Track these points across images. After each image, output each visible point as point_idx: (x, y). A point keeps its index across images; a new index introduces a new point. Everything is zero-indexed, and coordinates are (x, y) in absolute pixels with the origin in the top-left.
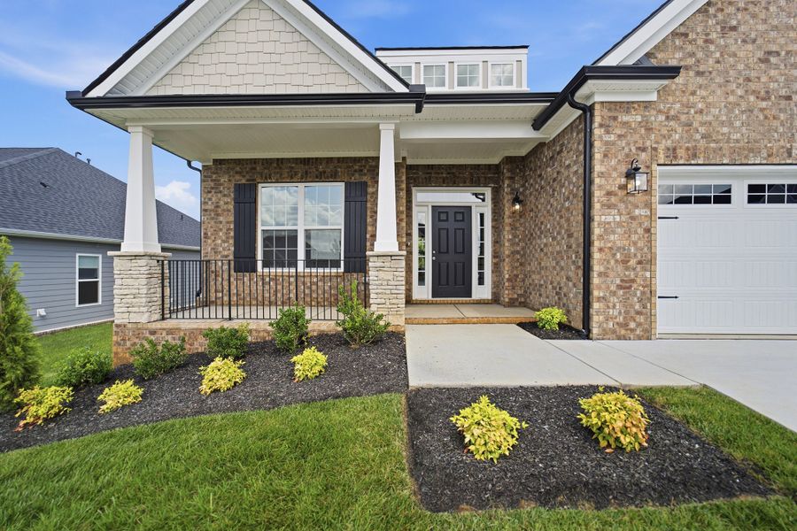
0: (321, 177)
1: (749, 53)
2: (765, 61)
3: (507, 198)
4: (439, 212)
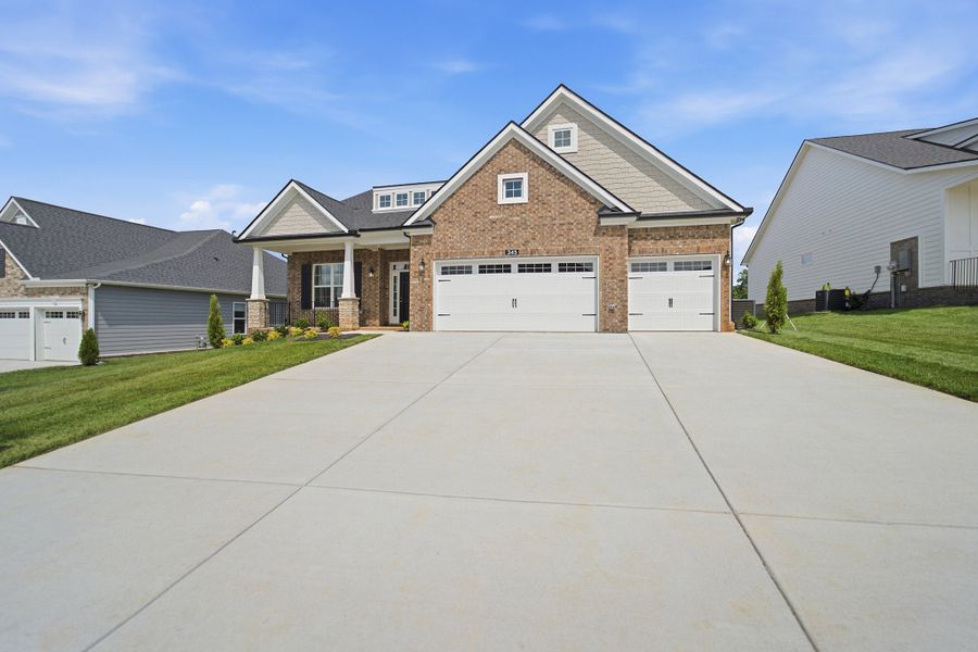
1: (469, 213)
2: (475, 216)
4: (404, 276)
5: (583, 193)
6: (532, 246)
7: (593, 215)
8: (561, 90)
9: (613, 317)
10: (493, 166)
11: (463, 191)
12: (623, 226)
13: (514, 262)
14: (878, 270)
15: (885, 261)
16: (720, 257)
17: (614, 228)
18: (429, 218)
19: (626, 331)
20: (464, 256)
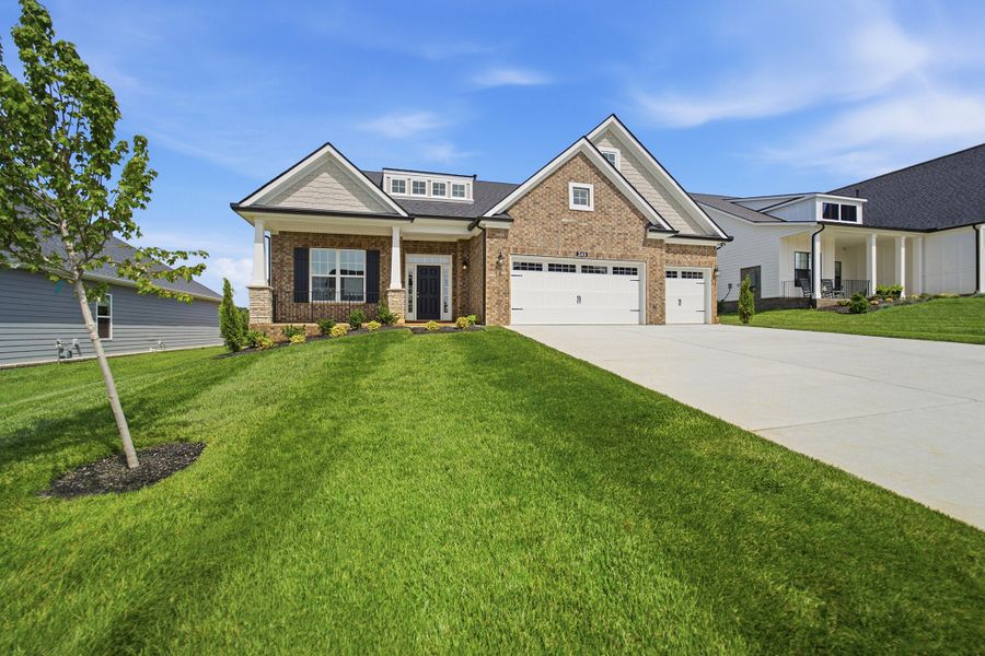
0: (351, 246)
1: (544, 214)
2: (549, 217)
3: (459, 262)
4: (421, 269)
5: (635, 210)
6: (598, 249)
7: (641, 228)
8: (612, 118)
9: (654, 313)
10: (564, 173)
11: (537, 191)
12: (662, 241)
13: (579, 263)
14: (730, 286)
15: (736, 279)
16: (711, 270)
17: (656, 241)
18: (505, 212)
19: (664, 323)
20: (540, 253)
